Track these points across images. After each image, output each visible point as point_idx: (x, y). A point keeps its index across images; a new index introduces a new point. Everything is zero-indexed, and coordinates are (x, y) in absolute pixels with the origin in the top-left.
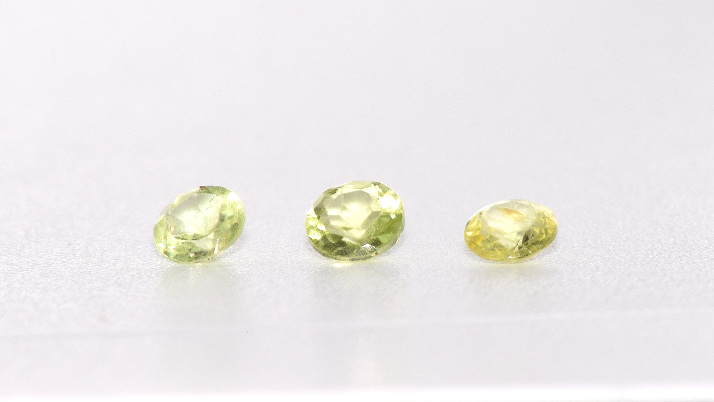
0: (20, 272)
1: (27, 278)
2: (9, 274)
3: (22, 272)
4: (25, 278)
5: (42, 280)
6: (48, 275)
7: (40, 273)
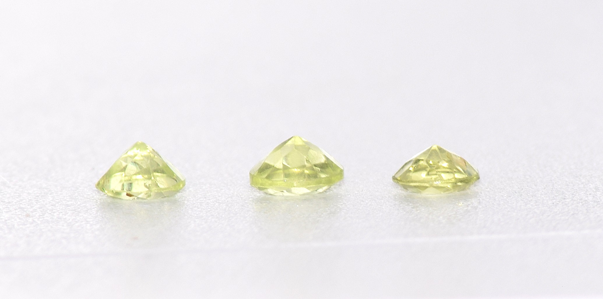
0: (50, 194)
1: (57, 201)
2: (40, 197)
3: (52, 195)
4: (56, 200)
5: (72, 202)
6: (77, 198)
7: (70, 196)
